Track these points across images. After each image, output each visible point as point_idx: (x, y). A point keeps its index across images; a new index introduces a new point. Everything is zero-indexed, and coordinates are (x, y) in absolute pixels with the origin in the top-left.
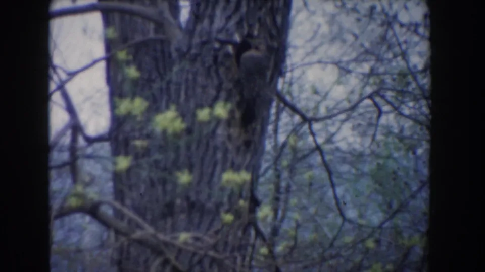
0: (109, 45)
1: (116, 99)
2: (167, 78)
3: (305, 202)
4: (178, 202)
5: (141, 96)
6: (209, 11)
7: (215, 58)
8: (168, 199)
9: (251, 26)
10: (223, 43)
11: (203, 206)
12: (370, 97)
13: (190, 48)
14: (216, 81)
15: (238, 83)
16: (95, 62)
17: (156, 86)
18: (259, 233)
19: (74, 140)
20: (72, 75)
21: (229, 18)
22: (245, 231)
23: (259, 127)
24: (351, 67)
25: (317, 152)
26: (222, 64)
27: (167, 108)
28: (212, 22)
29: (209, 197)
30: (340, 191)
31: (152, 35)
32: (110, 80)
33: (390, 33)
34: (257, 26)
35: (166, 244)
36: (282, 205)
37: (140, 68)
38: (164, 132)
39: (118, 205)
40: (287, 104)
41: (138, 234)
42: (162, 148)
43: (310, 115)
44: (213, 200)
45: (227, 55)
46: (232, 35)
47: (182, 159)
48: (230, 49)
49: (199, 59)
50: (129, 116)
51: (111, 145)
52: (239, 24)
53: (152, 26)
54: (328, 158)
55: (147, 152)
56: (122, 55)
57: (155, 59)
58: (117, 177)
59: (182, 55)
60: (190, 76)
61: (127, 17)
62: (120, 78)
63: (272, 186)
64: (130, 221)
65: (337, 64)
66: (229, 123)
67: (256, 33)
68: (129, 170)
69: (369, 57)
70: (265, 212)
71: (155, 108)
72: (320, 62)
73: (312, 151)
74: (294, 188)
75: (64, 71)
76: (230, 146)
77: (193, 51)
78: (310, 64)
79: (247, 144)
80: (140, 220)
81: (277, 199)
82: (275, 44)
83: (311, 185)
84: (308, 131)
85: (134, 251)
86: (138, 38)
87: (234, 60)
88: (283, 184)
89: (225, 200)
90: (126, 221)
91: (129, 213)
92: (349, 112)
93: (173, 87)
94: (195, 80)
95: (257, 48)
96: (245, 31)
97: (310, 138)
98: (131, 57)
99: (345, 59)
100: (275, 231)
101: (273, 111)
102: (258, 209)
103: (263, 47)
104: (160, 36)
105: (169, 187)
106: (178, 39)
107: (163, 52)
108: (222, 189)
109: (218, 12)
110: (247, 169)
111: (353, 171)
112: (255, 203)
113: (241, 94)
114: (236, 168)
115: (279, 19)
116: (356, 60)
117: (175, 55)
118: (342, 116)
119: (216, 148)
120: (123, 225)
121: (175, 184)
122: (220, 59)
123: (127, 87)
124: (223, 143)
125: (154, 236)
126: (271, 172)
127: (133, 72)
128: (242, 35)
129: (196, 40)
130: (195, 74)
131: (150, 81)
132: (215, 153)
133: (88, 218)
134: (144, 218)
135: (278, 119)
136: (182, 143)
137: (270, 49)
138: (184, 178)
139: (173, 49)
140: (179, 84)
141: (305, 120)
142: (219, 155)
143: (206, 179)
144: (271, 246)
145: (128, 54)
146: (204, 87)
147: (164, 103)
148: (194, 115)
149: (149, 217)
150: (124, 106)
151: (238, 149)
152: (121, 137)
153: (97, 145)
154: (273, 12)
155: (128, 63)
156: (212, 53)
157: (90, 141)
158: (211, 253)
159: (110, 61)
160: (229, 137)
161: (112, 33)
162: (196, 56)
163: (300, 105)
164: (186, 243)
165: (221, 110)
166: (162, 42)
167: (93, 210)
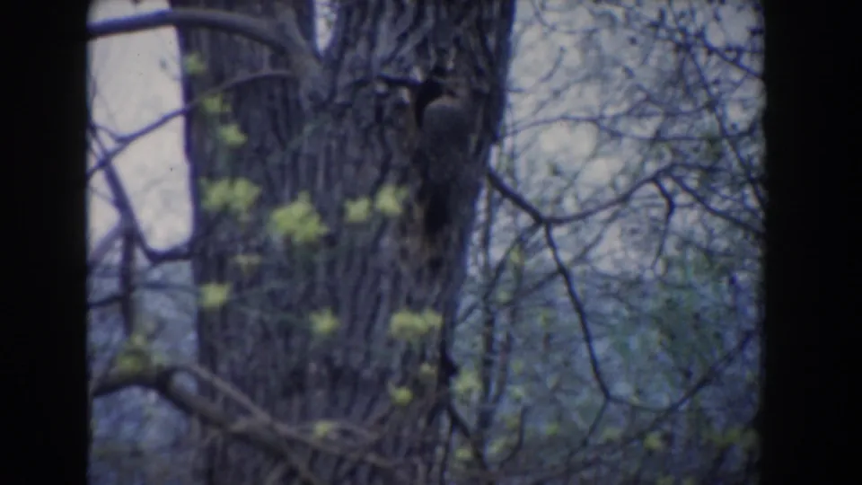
0: (191, 86)
1: (203, 181)
2: (293, 145)
3: (538, 368)
4: (313, 367)
5: (248, 177)
6: (366, 26)
7: (379, 111)
8: (294, 359)
9: (442, 53)
10: (393, 84)
11: (356, 374)
12: (655, 179)
13: (333, 93)
14: (379, 154)
15: (419, 157)
16: (165, 120)
17: (274, 159)
18: (456, 422)
19: (128, 256)
20: (125, 141)
21: (403, 38)
22: (432, 417)
23: (455, 236)
24: (621, 126)
25: (561, 278)
26: (390, 122)
27: (293, 198)
28: (372, 45)
29: (368, 356)
30: (601, 348)
31: (266, 70)
32: (192, 149)
33: (690, 66)
34: (453, 52)
35: (292, 442)
36: (495, 372)
37: (245, 129)
38: (288, 239)
39: (205, 373)
40: (506, 193)
41: (241, 425)
42: (284, 272)
43: (547, 212)
44: (375, 364)
45: (400, 106)
46: (407, 70)
47: (320, 291)
48: (405, 94)
49: (349, 112)
50: (225, 212)
51: (194, 267)
52: (421, 49)
53: (266, 53)
54: (579, 288)
55: (257, 277)
56: (213, 104)
57: (273, 114)
58: (204, 321)
59: (320, 106)
60: (334, 144)
61: (223, 36)
62: (209, 147)
63: (479, 339)
64: (228, 401)
65: (595, 121)
66: (403, 227)
67: (450, 65)
68: (225, 309)
69: (651, 108)
70: (467, 382)
71: (270, 199)
72: (564, 118)
73: (551, 277)
74: (519, 341)
75: (112, 135)
76: (405, 269)
77: (339, 99)
78: (548, 122)
79: (435, 264)
80: (244, 400)
81: (487, 363)
82: (486, 88)
83: (548, 338)
84: (544, 241)
85: (233, 454)
86: (242, 75)
87: (412, 115)
88: (500, 336)
89: (396, 363)
90: (220, 399)
91: (225, 387)
92: (617, 208)
93: (303, 165)
94: (342, 149)
95: (452, 94)
96: (432, 63)
97: (548, 254)
98: (228, 109)
99: (610, 111)
100: (485, 420)
101: (482, 205)
102: (453, 380)
103: (462, 92)
104: (282, 72)
105: (296, 341)
106: (312, 76)
107: (285, 101)
108: (391, 343)
109: (384, 27)
110: (435, 307)
111: (625, 313)
112: (448, 370)
113: (425, 175)
114: (415, 306)
115: (492, 41)
116: (629, 113)
117: (307, 105)
118: (604, 215)
119: (379, 273)
120: (215, 408)
121: (308, 334)
122: (387, 112)
123: (222, 162)
124: (393, 264)
125: (270, 428)
126: (478, 314)
127: (232, 135)
128: (425, 69)
129: (345, 79)
130: (343, 140)
131: (262, 152)
132: (377, 282)
133: (153, 396)
134: (253, 397)
135: (490, 220)
136: (320, 258)
137: (476, 95)
138: (324, 323)
139: (302, 93)
140: (313, 159)
141: (539, 220)
142: (385, 285)
143: (361, 326)
144: (478, 446)
145: (224, 102)
146: (359, 164)
147: (287, 192)
148: (341, 212)
149: (260, 393)
150: (217, 194)
151: (418, 274)
152: (211, 252)
153: (168, 267)
154: (481, 27)
155: (224, 120)
156: (372, 101)
157: (156, 258)
158: (372, 458)
159: (193, 117)
160: (404, 253)
161: (195, 63)
162: (346, 106)
163: (530, 196)
164: (325, 440)
165: (389, 201)
166: (284, 81)
167: (161, 382)
